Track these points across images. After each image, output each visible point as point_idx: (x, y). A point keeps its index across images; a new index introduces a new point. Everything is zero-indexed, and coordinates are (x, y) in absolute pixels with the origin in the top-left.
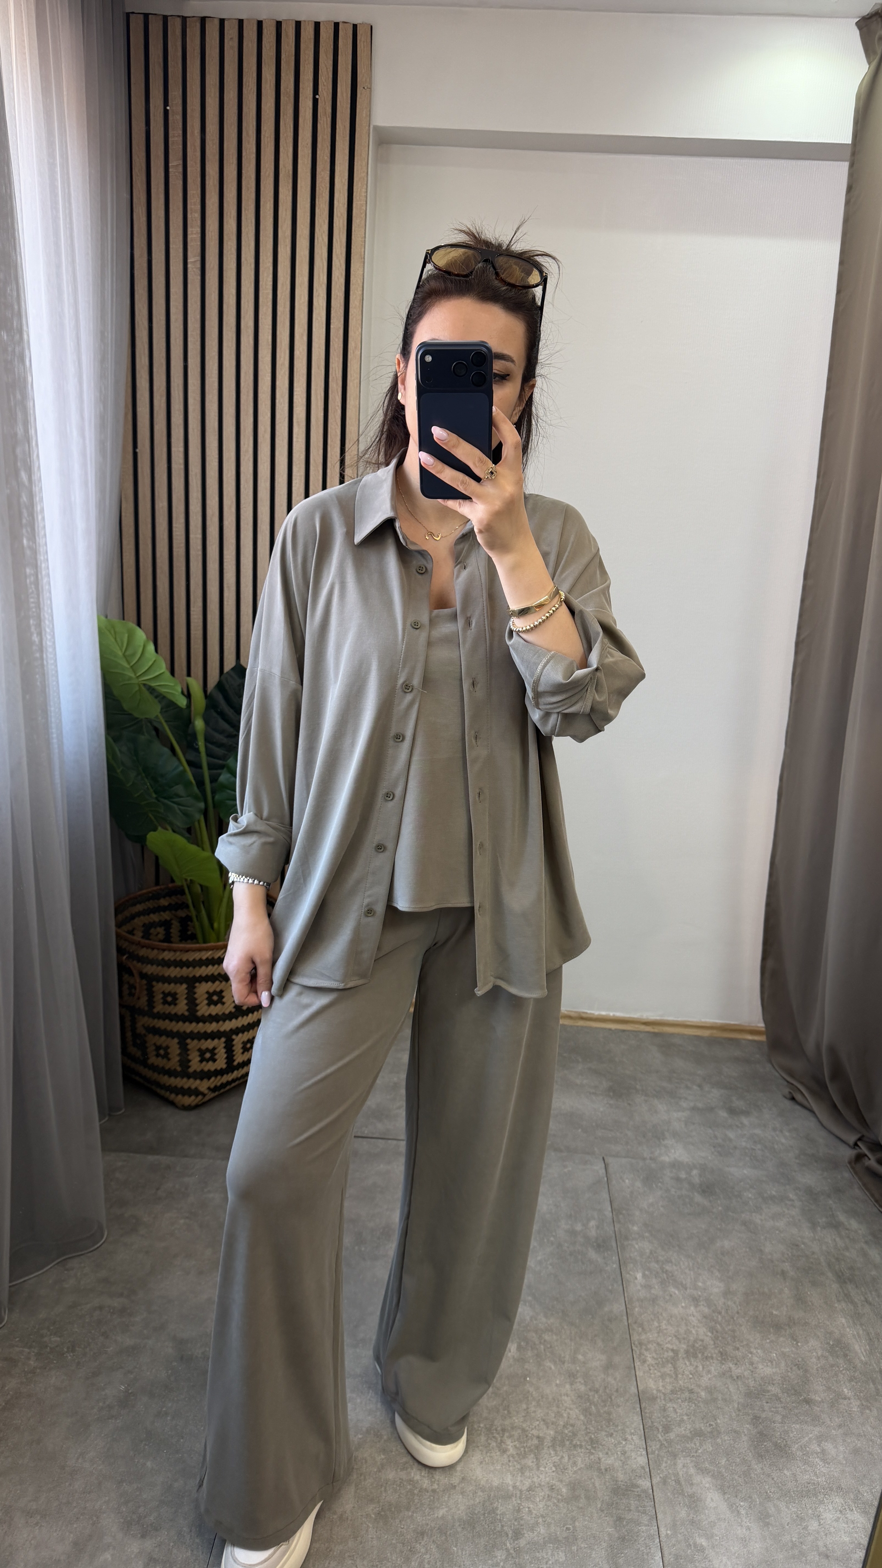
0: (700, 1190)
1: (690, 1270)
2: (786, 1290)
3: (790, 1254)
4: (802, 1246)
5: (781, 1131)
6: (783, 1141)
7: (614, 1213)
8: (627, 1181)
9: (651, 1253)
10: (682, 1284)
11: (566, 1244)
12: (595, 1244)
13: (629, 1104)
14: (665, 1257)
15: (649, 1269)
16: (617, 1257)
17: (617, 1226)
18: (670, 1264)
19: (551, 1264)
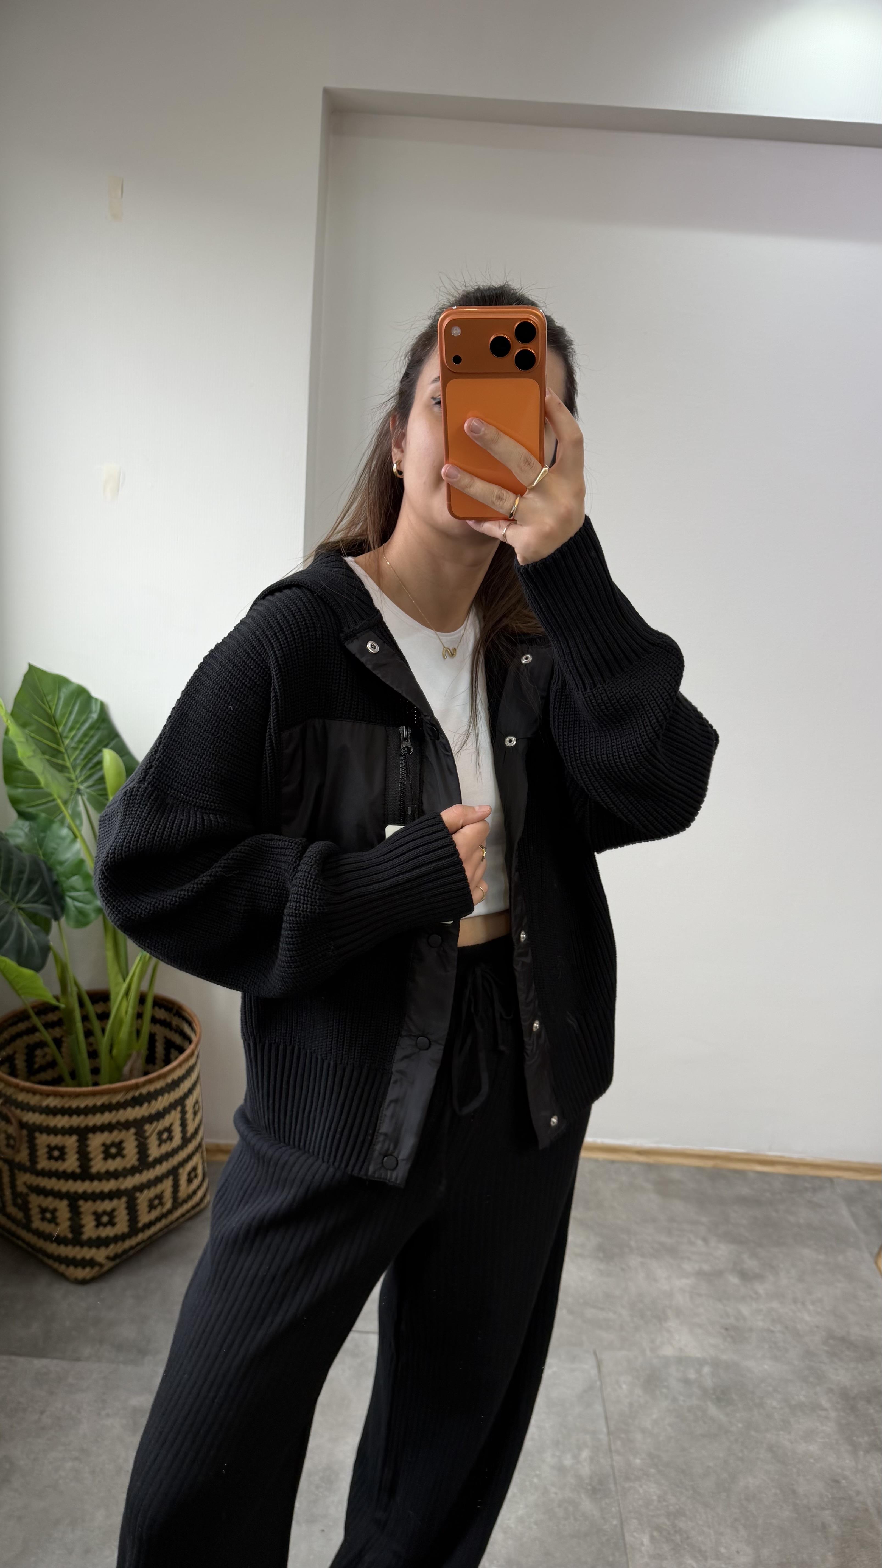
0: (714, 1397)
1: (709, 1527)
2: (830, 1557)
3: (830, 1496)
4: (844, 1481)
5: (803, 1303)
6: (807, 1318)
7: (611, 1437)
8: (624, 1386)
9: (659, 1501)
10: (700, 1551)
11: (553, 1490)
12: (589, 1487)
13: (623, 1269)
14: (677, 1507)
15: (658, 1528)
16: (617, 1508)
17: (616, 1458)
18: (683, 1519)
19: (536, 1523)
